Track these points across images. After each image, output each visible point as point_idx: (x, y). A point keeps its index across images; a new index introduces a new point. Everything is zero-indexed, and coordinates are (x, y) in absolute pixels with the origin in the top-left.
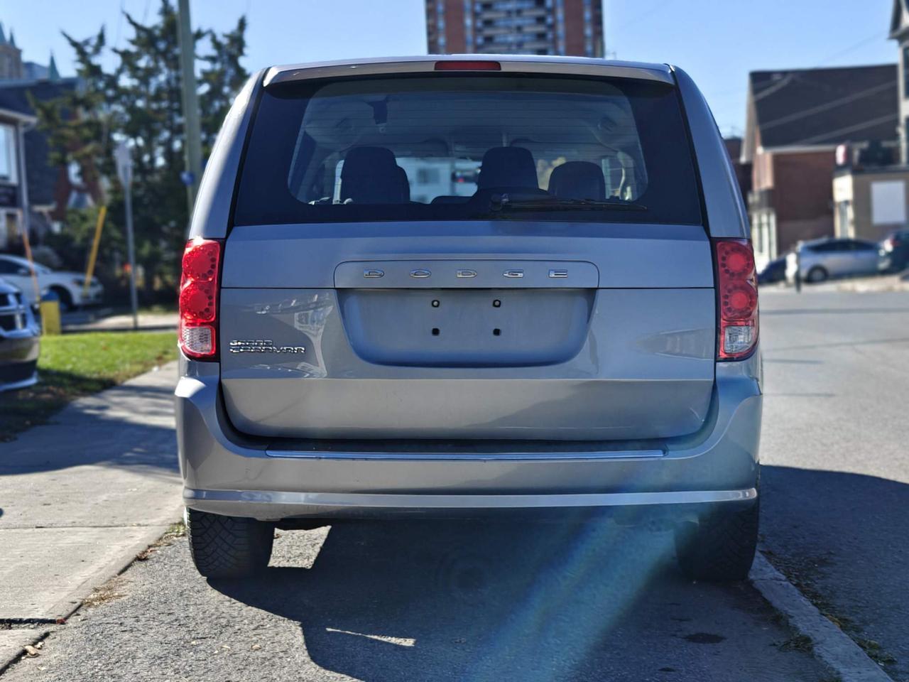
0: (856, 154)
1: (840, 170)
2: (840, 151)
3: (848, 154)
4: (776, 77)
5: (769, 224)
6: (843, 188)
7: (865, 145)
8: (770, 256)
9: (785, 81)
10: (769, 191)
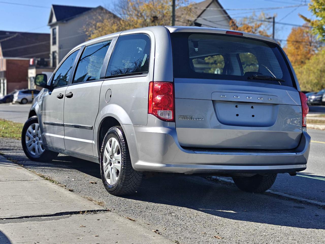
0: (36, 62)
1: (31, 67)
2: (31, 60)
3: (34, 62)
4: (7, 33)
5: (4, 84)
6: (32, 73)
7: (39, 59)
8: (4, 94)
9: (15, 36)
10: (5, 72)
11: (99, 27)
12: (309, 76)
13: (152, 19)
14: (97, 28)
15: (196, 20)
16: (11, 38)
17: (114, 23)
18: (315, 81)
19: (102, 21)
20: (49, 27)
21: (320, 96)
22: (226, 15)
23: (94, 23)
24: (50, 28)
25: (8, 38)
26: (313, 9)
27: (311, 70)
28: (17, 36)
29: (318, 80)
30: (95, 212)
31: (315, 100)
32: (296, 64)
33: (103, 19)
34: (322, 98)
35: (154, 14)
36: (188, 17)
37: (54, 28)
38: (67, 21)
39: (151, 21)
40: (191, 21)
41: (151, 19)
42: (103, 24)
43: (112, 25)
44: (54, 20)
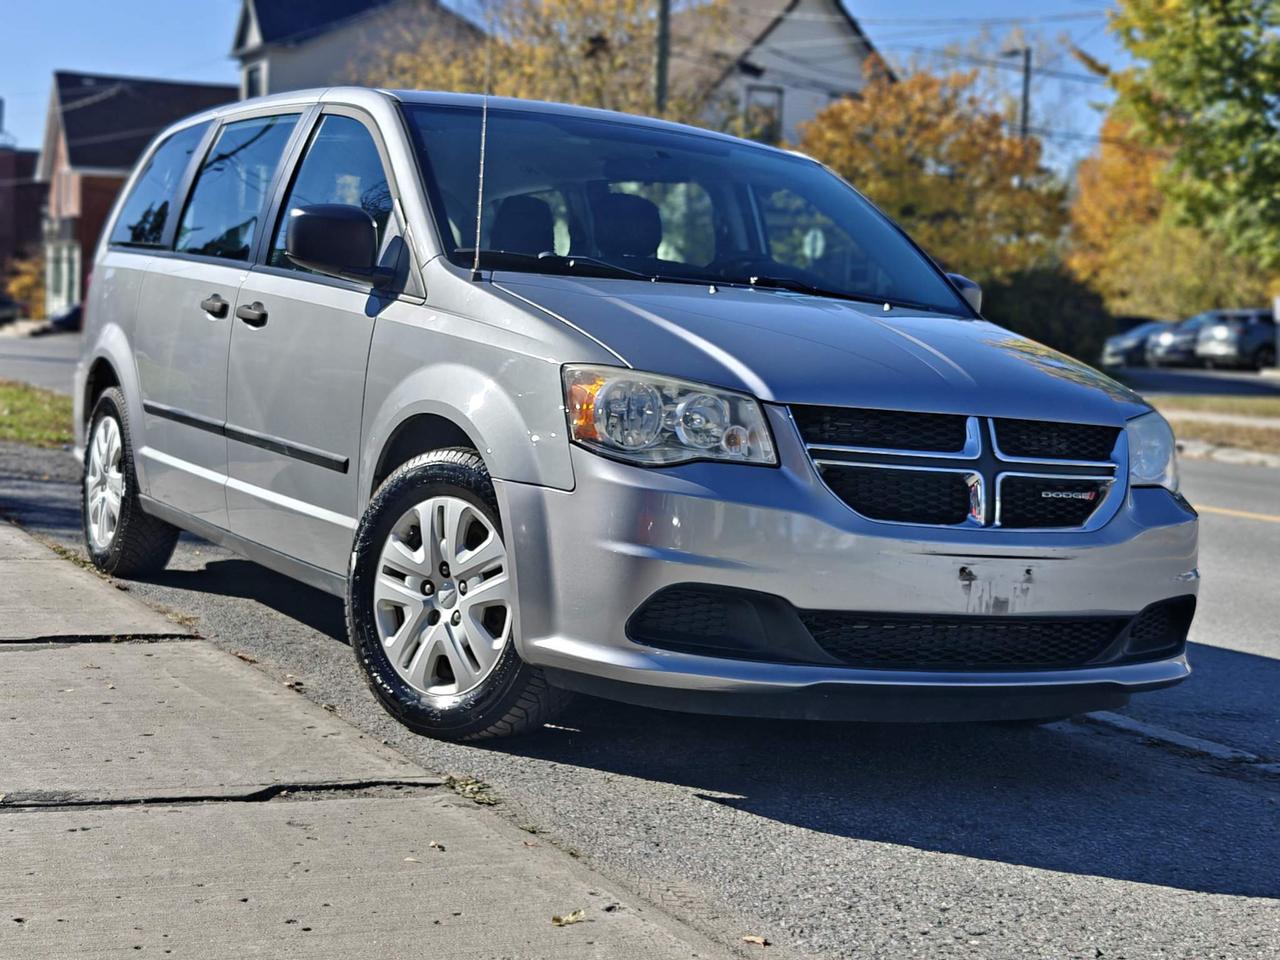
4: (88, 83)
5: (71, 262)
8: (70, 298)
9: (112, 91)
10: (75, 221)
11: (403, 71)
12: (1172, 263)
13: (588, 47)
14: (396, 72)
15: (747, 53)
16: (96, 98)
17: (454, 55)
18: (1193, 281)
19: (413, 50)
20: (236, 63)
21: (1188, 337)
22: (855, 39)
23: (385, 53)
24: (240, 68)
25: (88, 101)
26: (1123, 27)
27: (1180, 242)
28: (121, 95)
29: (1201, 277)
30: (153, 638)
31: (1172, 349)
32: (1130, 219)
33: (418, 42)
34: (1195, 341)
35: (595, 29)
36: (715, 44)
37: (252, 65)
38: (299, 41)
39: (582, 53)
40: (725, 56)
41: (582, 48)
42: (419, 59)
43: (447, 64)
44: (254, 38)
